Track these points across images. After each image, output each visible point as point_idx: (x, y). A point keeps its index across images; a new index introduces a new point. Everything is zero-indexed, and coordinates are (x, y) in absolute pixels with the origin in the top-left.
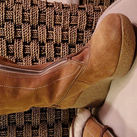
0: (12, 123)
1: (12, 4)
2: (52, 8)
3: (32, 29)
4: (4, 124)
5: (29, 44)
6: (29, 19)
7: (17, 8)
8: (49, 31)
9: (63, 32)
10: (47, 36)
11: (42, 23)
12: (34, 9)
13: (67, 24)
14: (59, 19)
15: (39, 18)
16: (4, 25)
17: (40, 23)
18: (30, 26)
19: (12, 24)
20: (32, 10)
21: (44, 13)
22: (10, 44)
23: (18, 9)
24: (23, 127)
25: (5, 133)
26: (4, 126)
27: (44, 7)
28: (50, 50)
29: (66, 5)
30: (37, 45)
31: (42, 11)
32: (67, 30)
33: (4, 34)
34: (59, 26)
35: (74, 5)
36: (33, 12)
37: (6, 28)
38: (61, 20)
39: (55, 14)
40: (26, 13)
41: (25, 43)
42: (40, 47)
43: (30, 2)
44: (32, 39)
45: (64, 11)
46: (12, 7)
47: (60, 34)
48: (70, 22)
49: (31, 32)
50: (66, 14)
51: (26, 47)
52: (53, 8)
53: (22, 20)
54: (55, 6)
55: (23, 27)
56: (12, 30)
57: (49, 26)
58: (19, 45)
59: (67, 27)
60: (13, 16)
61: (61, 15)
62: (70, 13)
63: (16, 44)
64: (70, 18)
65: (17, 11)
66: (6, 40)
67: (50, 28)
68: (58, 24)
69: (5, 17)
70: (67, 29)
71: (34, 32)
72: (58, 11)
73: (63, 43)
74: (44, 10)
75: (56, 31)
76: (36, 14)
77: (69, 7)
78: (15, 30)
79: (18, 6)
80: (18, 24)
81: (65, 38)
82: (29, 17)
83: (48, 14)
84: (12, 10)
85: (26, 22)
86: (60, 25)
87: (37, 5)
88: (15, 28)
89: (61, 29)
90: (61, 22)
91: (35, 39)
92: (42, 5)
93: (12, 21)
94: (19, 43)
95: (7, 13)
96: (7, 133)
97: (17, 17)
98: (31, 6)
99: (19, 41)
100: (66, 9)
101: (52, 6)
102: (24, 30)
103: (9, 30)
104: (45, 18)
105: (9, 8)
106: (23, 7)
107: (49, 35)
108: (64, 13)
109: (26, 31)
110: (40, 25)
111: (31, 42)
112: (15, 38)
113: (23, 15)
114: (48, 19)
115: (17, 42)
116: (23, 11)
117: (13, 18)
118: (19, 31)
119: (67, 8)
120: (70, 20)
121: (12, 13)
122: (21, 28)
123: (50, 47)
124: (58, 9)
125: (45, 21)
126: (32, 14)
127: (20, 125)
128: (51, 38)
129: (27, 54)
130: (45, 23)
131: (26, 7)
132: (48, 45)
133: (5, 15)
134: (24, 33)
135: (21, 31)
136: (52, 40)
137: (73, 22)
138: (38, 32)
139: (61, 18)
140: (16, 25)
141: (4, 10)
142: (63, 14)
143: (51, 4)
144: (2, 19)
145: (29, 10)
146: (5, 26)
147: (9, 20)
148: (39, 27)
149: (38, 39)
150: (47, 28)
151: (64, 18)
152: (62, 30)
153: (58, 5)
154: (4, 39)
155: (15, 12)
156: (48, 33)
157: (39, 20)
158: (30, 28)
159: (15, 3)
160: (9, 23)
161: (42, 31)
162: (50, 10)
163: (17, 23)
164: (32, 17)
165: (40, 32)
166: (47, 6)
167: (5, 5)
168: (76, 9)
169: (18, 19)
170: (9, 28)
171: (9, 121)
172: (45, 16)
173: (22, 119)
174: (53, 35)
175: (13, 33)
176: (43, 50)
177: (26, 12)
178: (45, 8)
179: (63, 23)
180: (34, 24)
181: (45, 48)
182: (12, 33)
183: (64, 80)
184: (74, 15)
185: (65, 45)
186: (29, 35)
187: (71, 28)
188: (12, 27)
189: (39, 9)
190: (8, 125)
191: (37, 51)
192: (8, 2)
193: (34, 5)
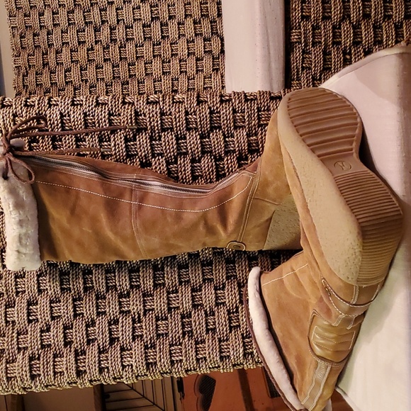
0: (185, 281)
1: (169, 106)
2: (229, 103)
3: (201, 138)
4: (173, 283)
5: (200, 162)
6: (196, 125)
7: (177, 110)
8: (227, 139)
9: (250, 137)
10: (226, 147)
11: (216, 128)
12: (202, 108)
13: (254, 125)
14: (240, 119)
15: (210, 121)
16: (160, 137)
17: (212, 128)
18: (199, 134)
19: (171, 135)
20: (200, 110)
21: (217, 112)
22: (172, 163)
23: (179, 112)
24: (201, 286)
25: (175, 297)
26: (173, 287)
27: (217, 103)
28: (232, 166)
29: (251, 95)
30: (211, 161)
31: (214, 110)
32: (256, 134)
33: (162, 150)
34: (243, 130)
35: (263, 94)
36: (200, 113)
37: (164, 141)
38: (245, 120)
39: (234, 111)
40: (190, 116)
41: (193, 161)
42: (216, 164)
43: (195, 100)
44: (203, 152)
45: (248, 105)
46: (170, 110)
47: (244, 142)
48: (259, 121)
49: (201, 142)
50: (251, 110)
51: (196, 167)
52: (231, 104)
53: (186, 126)
54: (233, 100)
55: (188, 138)
56: (172, 143)
57: (227, 130)
58: (185, 165)
59: (255, 129)
60: (172, 122)
61: (244, 112)
62: (258, 108)
63: (181, 164)
64: (258, 115)
65: (177, 116)
66: (166, 159)
67: (228, 133)
68: (240, 127)
69: (162, 126)
70: (256, 132)
71: (204, 142)
72: (239, 107)
73: (251, 155)
74: (217, 108)
75: (238, 138)
76: (206, 116)
77: (256, 99)
78: (177, 143)
79: (179, 107)
80: (181, 133)
81: (254, 146)
82: (196, 122)
83: (223, 114)
84: (170, 114)
85: (191, 128)
86: (243, 127)
87: (206, 102)
88: (177, 139)
89: (245, 134)
90: (244, 122)
91: (207, 152)
92: (213, 101)
93: (172, 129)
94: (184, 161)
95: (164, 120)
96: (178, 296)
97: (178, 124)
98: (197, 105)
99: (184, 157)
100: (251, 102)
101: (230, 100)
102: (190, 142)
103: (168, 144)
104: (220, 120)
105: (167, 112)
106: (185, 108)
107: (228, 145)
108: (248, 108)
109: (193, 143)
110: (213, 132)
111: (202, 157)
112: (178, 154)
113: (186, 119)
114: (224, 121)
115: (181, 159)
116: (187, 113)
117: (172, 125)
118: (183, 143)
119: (252, 100)
120: (259, 119)
121: (171, 119)
122: (185, 138)
123: (231, 162)
124: (239, 103)
125: (220, 124)
126: (200, 117)
127: (196, 284)
128: (232, 149)
129: (198, 176)
130: (220, 128)
131: (190, 107)
132: (227, 160)
133: (161, 123)
134: (190, 145)
135: (186, 142)
136: (234, 151)
137: (263, 121)
138: (210, 142)
139: (244, 117)
140: (178, 135)
141: (159, 115)
142: (246, 111)
143: (227, 98)
144: (158, 129)
145: (194, 112)
146: (163, 139)
147: (168, 129)
148: (211, 135)
149: (211, 152)
150: (224, 135)
151: (248, 117)
152: (247, 134)
153: (238, 98)
154: (162, 158)
155: (175, 117)
156: (225, 142)
157: (211, 124)
158: (198, 137)
159: (173, 103)
160: (168, 133)
161: (217, 139)
162: (226, 108)
163: (179, 132)
164: (200, 121)
165: (214, 142)
166: (222, 101)
167: (160, 108)
168: (267, 100)
169: (179, 126)
170: (168, 141)
171: (179, 279)
172: (220, 117)
173: (199, 274)
174: (234, 144)
175: (175, 147)
176: (221, 168)
177: (191, 114)
178: (218, 105)
179: (249, 124)
180: (204, 131)
181: (223, 164)
182: (173, 147)
183: (236, 198)
184: (264, 111)
185: (254, 157)
186: (197, 148)
187: (262, 130)
188: (172, 139)
189: (210, 108)
190: (179, 285)
191: (212, 171)
192: (163, 103)
193: (202, 102)
